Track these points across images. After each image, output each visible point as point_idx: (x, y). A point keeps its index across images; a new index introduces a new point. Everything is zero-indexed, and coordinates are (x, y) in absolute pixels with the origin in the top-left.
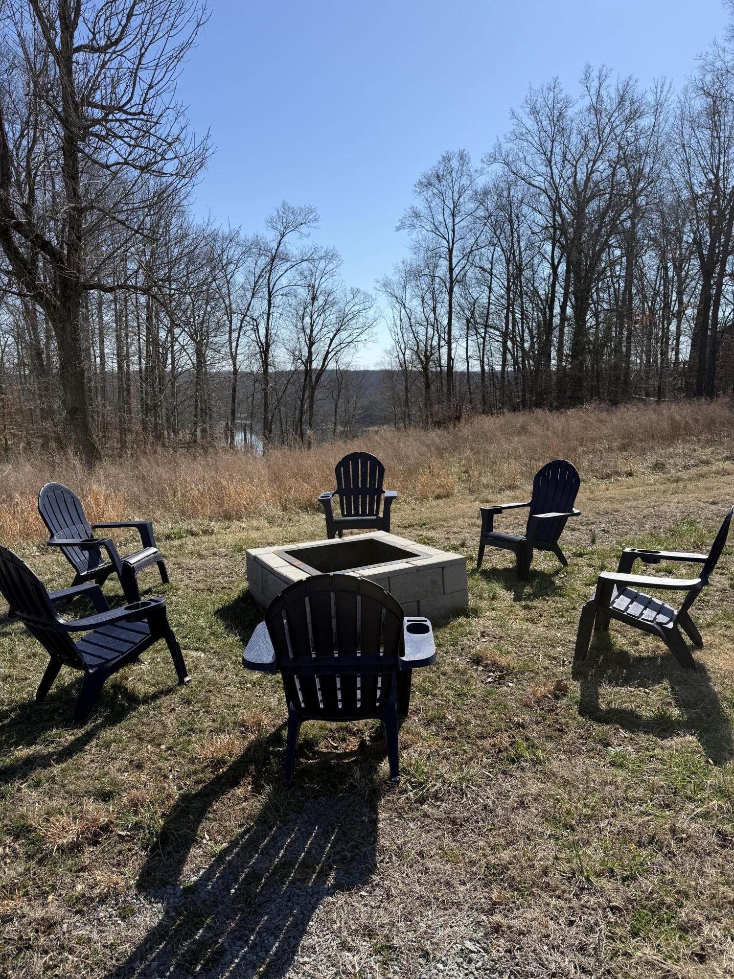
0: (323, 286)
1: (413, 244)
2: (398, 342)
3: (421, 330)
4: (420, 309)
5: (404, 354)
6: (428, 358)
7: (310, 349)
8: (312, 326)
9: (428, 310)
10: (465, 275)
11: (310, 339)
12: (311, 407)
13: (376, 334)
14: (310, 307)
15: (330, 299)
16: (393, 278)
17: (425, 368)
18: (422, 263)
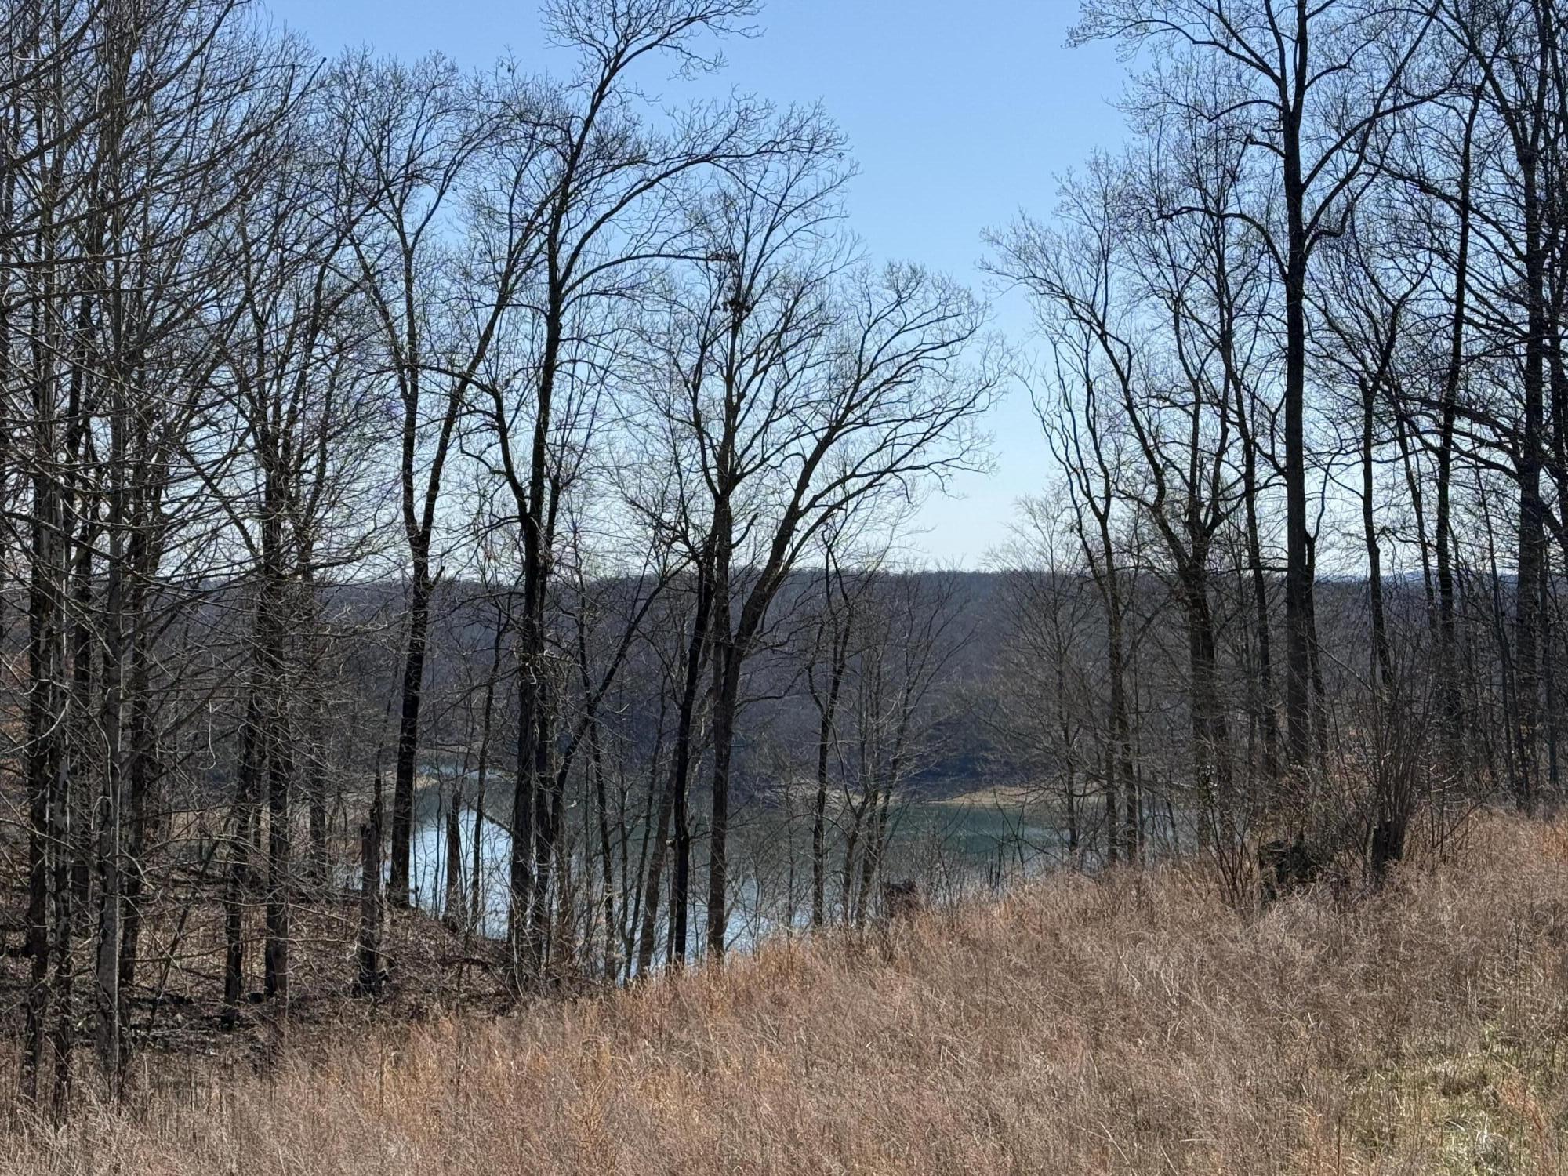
0: (778, 258)
1: (1135, 92)
2: (1081, 471)
3: (1174, 424)
4: (1165, 339)
5: (1103, 519)
6: (1201, 533)
7: (721, 500)
8: (732, 410)
9: (1198, 344)
10: (1350, 208)
11: (721, 461)
12: (722, 731)
13: (990, 439)
14: (726, 339)
15: (803, 309)
16: (1056, 225)
17: (1192, 572)
18: (1173, 167)
